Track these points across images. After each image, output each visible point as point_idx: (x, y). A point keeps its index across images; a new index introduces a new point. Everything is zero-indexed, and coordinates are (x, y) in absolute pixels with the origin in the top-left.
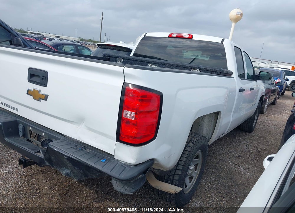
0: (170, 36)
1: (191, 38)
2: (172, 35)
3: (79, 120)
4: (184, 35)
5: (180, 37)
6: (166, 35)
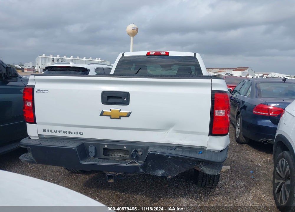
0: (148, 54)
1: (167, 54)
2: (150, 53)
3: (168, 126)
4: (161, 52)
5: (158, 54)
6: (144, 53)
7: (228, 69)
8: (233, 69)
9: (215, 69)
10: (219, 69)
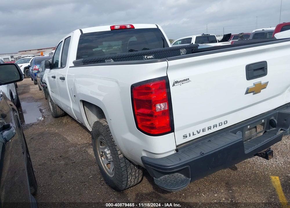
1: (132, 27)
2: (115, 27)
7: (47, 49)
8: (52, 48)
9: (33, 50)
10: (37, 50)
